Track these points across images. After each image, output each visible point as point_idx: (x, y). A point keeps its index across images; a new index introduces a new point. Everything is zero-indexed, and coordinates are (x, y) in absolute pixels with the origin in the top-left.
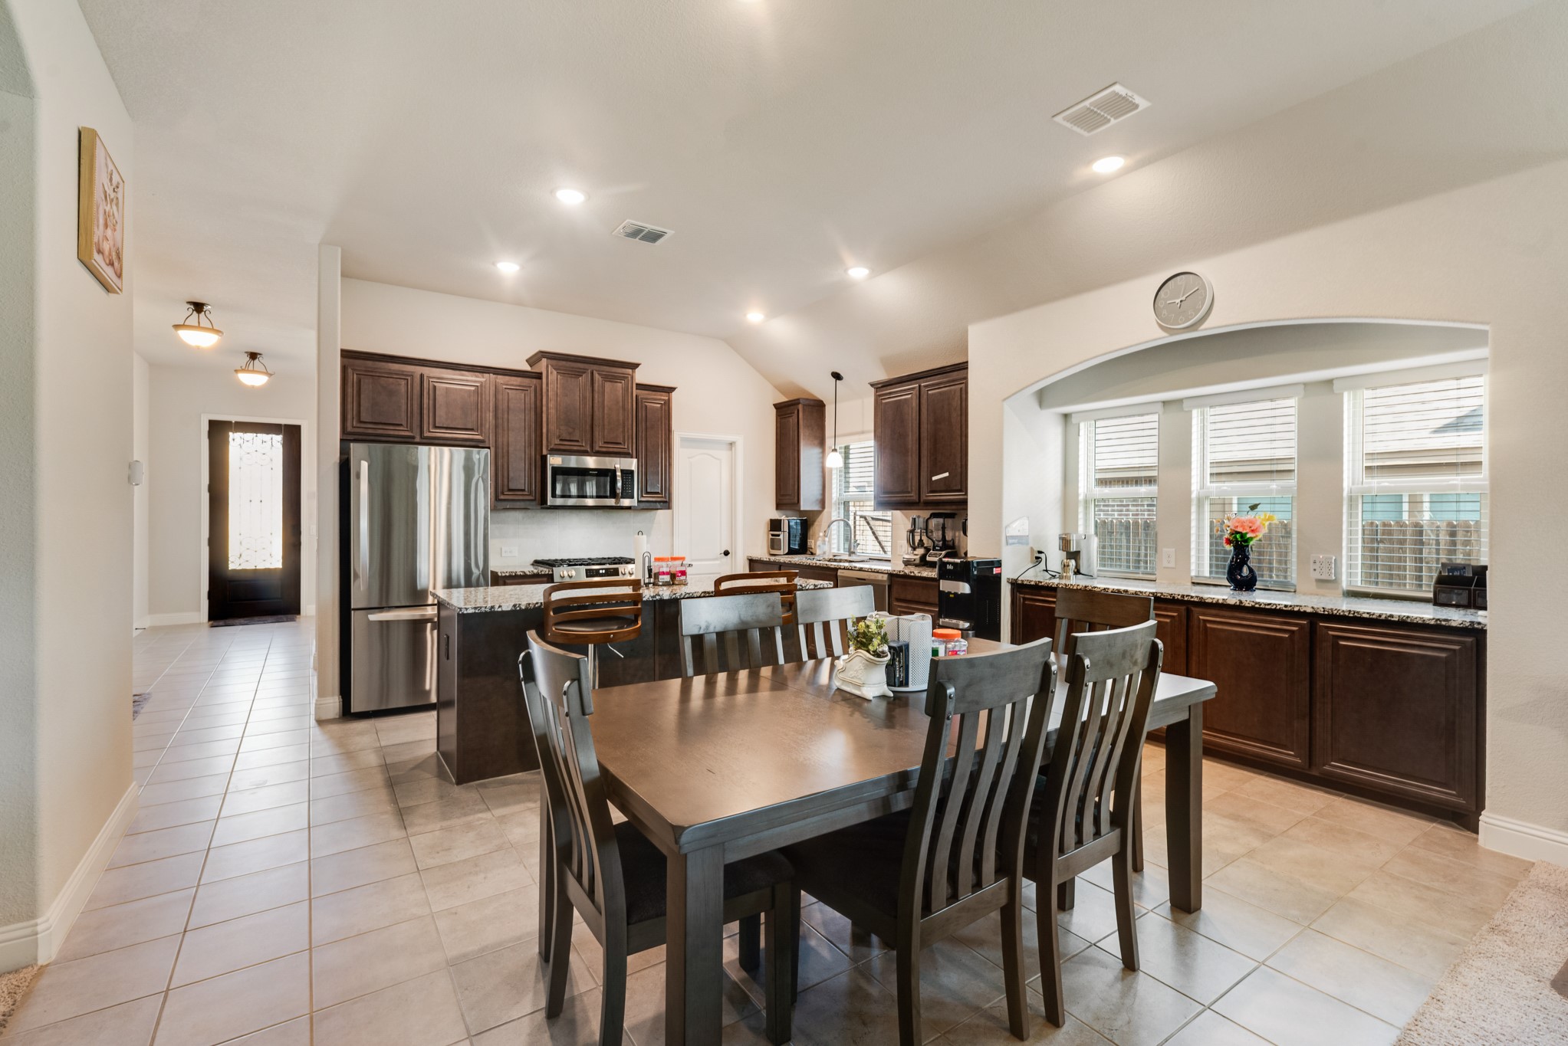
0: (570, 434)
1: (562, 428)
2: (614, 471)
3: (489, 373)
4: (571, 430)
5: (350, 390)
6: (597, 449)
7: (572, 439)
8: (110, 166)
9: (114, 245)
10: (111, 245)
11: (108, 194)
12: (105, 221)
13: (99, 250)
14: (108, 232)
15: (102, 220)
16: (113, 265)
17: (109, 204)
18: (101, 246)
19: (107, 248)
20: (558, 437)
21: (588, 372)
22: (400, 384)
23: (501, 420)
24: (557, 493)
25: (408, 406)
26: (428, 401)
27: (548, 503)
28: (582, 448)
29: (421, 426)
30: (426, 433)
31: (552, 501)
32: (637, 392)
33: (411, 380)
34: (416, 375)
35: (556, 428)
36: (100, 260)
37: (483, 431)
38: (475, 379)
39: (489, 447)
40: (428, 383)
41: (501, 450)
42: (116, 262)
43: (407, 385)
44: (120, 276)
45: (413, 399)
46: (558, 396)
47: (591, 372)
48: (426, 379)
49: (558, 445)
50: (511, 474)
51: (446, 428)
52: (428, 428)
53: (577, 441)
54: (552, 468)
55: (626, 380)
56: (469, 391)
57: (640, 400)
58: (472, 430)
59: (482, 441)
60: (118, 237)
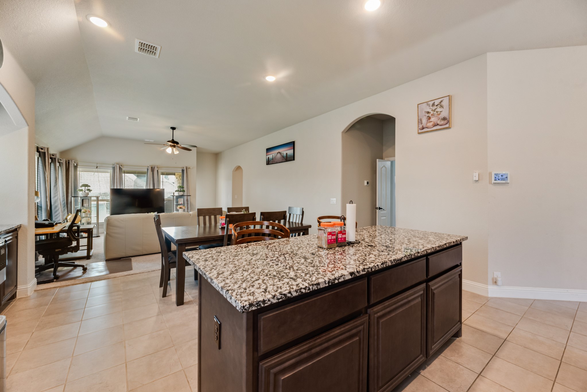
8: (431, 103)
9: (440, 119)
10: (435, 121)
11: (430, 111)
12: (429, 118)
13: (423, 128)
14: (432, 119)
15: (424, 121)
16: (438, 124)
17: (432, 112)
18: (424, 126)
19: (430, 124)
36: (425, 130)
42: (441, 123)
44: (447, 124)
60: (444, 114)
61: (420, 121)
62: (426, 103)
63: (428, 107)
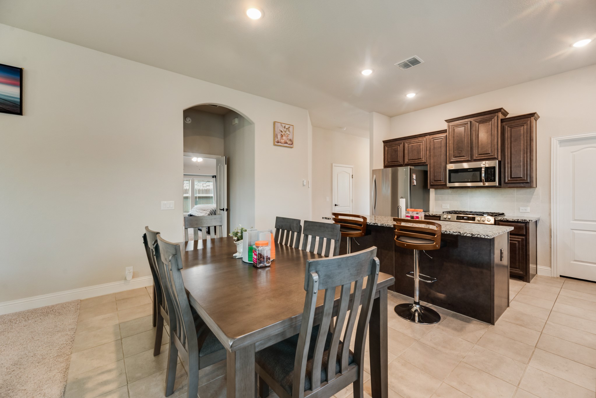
0: (459, 153)
1: (455, 152)
2: (481, 168)
3: (427, 136)
4: (460, 152)
5: (386, 153)
6: (475, 158)
7: (461, 156)
8: (284, 125)
9: (288, 139)
10: (285, 140)
11: (283, 131)
12: (282, 136)
13: (278, 142)
14: (284, 138)
15: (279, 137)
16: (287, 143)
17: (284, 133)
18: (279, 141)
19: (283, 141)
20: (454, 156)
21: (469, 122)
22: (398, 148)
23: (431, 154)
24: (452, 181)
25: (400, 154)
26: (406, 152)
27: (447, 186)
28: (466, 159)
29: (404, 161)
30: (406, 163)
31: (449, 185)
32: (504, 123)
33: (401, 145)
34: (403, 143)
35: (453, 152)
36: (279, 144)
37: (425, 159)
38: (422, 139)
39: (427, 165)
40: (406, 145)
41: (431, 165)
42: (289, 142)
43: (400, 147)
44: (292, 144)
45: (402, 152)
46: (454, 137)
47: (471, 122)
48: (406, 144)
49: (453, 159)
50: (435, 174)
51: (412, 160)
52: (406, 161)
53: (464, 156)
54: (449, 170)
55: (493, 120)
56: (420, 144)
57: (507, 127)
58: (421, 159)
59: (425, 163)
60: (290, 137)
61: (275, 136)
62: (280, 124)
63: (281, 127)
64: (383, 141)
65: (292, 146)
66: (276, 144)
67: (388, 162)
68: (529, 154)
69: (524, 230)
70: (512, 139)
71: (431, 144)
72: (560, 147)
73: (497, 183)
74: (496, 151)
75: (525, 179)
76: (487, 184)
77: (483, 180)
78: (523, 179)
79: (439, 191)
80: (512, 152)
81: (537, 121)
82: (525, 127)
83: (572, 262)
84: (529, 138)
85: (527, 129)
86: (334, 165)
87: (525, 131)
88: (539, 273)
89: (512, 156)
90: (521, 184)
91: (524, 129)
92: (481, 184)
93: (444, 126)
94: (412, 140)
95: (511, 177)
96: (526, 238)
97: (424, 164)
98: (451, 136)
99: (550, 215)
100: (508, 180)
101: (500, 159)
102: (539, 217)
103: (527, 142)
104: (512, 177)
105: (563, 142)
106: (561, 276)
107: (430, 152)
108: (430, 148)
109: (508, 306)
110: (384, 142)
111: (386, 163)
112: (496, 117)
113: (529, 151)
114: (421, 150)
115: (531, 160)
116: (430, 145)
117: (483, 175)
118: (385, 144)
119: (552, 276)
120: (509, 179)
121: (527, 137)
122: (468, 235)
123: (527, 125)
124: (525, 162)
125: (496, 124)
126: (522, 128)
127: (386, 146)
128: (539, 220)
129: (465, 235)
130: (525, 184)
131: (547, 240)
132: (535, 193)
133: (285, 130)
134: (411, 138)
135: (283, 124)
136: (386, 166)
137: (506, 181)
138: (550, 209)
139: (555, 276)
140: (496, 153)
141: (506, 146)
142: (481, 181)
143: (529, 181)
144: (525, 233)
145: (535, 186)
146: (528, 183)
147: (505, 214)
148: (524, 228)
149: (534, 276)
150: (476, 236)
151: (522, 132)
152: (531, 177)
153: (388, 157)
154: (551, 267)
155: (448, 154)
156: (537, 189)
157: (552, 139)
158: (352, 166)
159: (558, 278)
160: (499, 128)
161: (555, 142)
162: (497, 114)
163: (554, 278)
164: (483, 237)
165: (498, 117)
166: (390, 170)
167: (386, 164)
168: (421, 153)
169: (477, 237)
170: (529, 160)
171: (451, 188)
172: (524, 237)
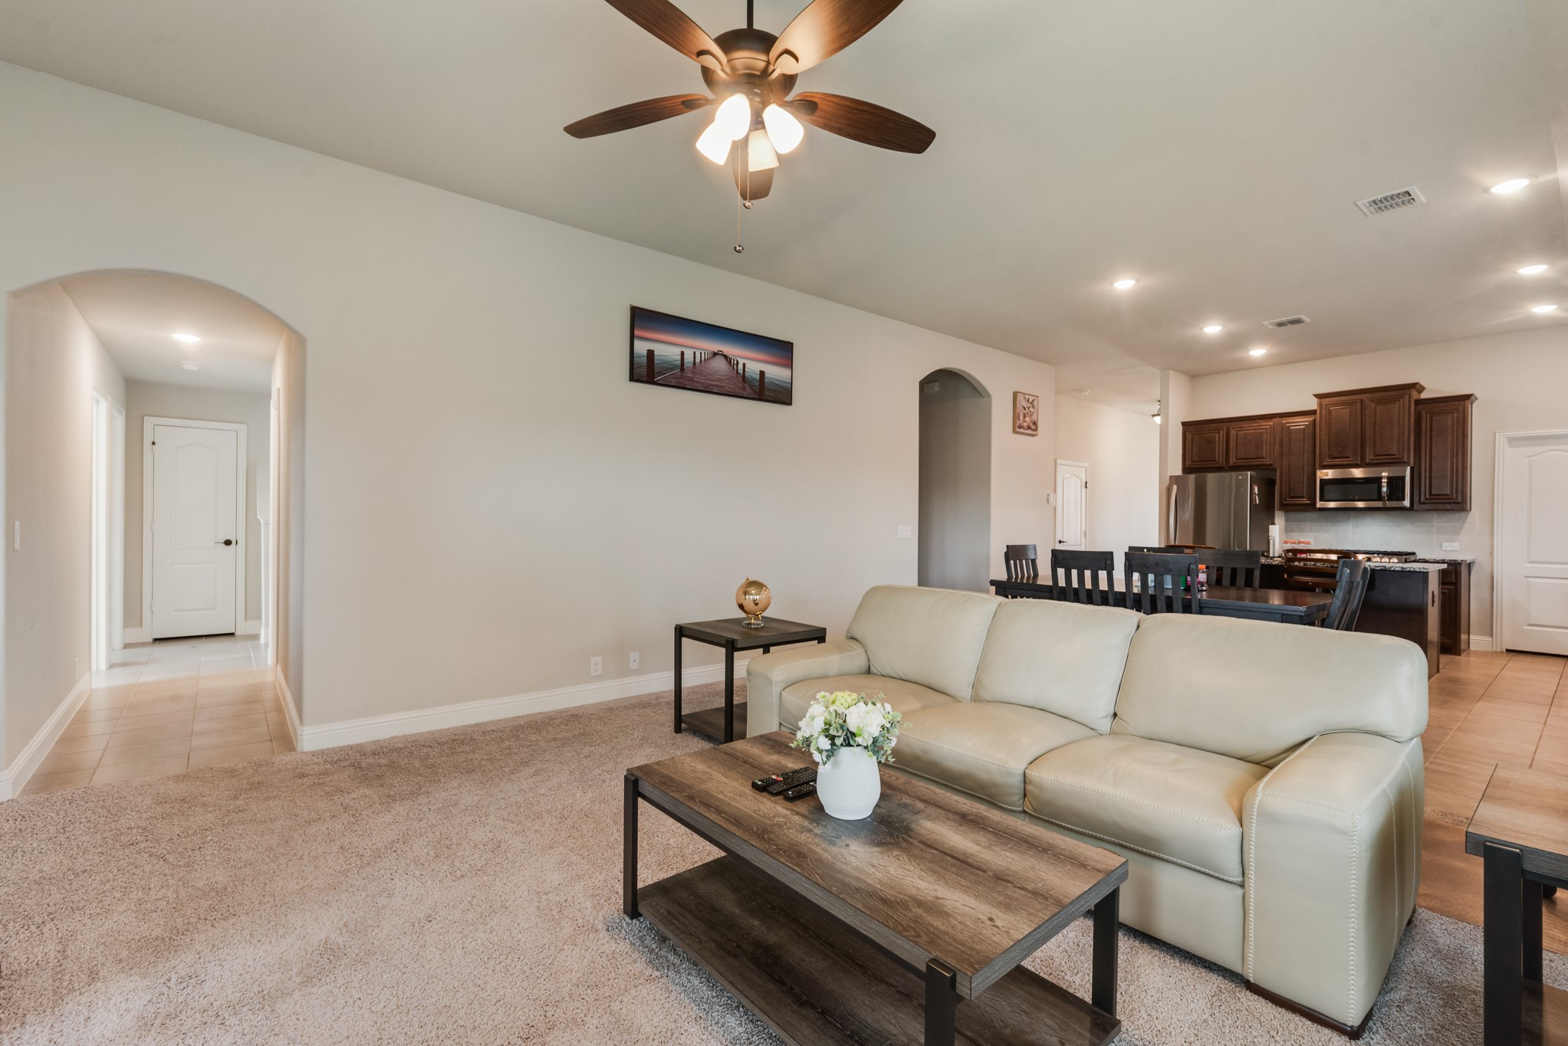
0: (1340, 452)
1: (1332, 449)
2: (1382, 478)
3: (1276, 418)
4: (1340, 449)
5: (1187, 444)
6: (1368, 461)
7: (1344, 456)
9: (1031, 421)
10: (1029, 423)
11: (1025, 407)
12: (1024, 416)
13: (1019, 427)
14: (1026, 419)
15: (1021, 417)
16: (1030, 428)
17: (1027, 410)
18: (1021, 425)
20: (1329, 456)
21: (1359, 401)
22: (1215, 436)
23: (1284, 449)
24: (1325, 499)
25: (1220, 448)
26: (1232, 444)
27: (1318, 506)
28: (1353, 462)
29: (1227, 460)
30: (1231, 464)
31: (1319, 504)
32: (1420, 407)
33: (1221, 432)
34: (1225, 428)
35: (1329, 449)
36: (1021, 430)
37: (1270, 459)
38: (1266, 423)
39: (1276, 469)
40: (1233, 433)
41: (1284, 470)
42: (1033, 427)
43: (1219, 436)
44: (1036, 430)
45: (1223, 444)
46: (1329, 424)
47: (1362, 401)
48: (1232, 430)
49: (1328, 461)
50: (1292, 486)
51: (1244, 459)
52: (1232, 460)
53: (1348, 457)
54: (1321, 480)
55: (1402, 400)
56: (1261, 432)
57: (1424, 413)
58: (1263, 458)
59: (1271, 465)
60: (1034, 417)
61: (1016, 417)
62: (1022, 395)
63: (1024, 400)
64: (1182, 423)
65: (1035, 433)
66: (1018, 430)
67: (1192, 461)
68: (1460, 459)
69: (1454, 576)
70: (1433, 433)
71: (1284, 433)
72: (1509, 447)
73: (1407, 503)
74: (1406, 451)
75: (1454, 497)
76: (1389, 504)
77: (1384, 497)
78: (1451, 497)
79: (1292, 515)
80: (1433, 455)
81: (1474, 405)
82: (1455, 415)
83: (1525, 627)
84: (1460, 433)
85: (1458, 419)
86: (1059, 461)
87: (1455, 420)
88: (1472, 648)
89: (1433, 460)
90: (1447, 505)
91: (1453, 418)
92: (1379, 504)
93: (1313, 404)
94: (1246, 425)
95: (1430, 494)
96: (1456, 589)
97: (1270, 468)
98: (1325, 421)
99: (1492, 554)
100: (1426, 499)
101: (1412, 465)
102: (1474, 558)
103: (1457, 440)
104: (1434, 492)
105: (1514, 441)
106: (1507, 650)
107: (1281, 447)
108: (1282, 440)
109: (1438, 672)
110: (1184, 424)
111: (1188, 462)
112: (1407, 397)
113: (1460, 452)
114: (1264, 443)
115: (1464, 467)
116: (1282, 435)
117: (1384, 489)
118: (1186, 428)
119: (1494, 650)
120: (1427, 496)
121: (1457, 430)
122: (1397, 569)
123: (1458, 412)
124: (1455, 471)
125: (1407, 407)
126: (1450, 417)
127: (1190, 432)
128: (1473, 562)
129: (1392, 569)
130: (1453, 505)
131: (1487, 595)
132: (1468, 520)
133: (1029, 405)
134: (1242, 420)
135: (1027, 397)
136: (1186, 470)
137: (1422, 499)
138: (1493, 546)
139: (1499, 650)
140: (1406, 455)
141: (1423, 443)
142: (1380, 498)
143: (1459, 500)
144: (1454, 581)
145: (1469, 509)
146: (1458, 503)
147: (1417, 554)
148: (1454, 573)
149: (1465, 651)
150: (1408, 569)
151: (1450, 423)
152: (1464, 495)
153: (1192, 452)
154: (1492, 636)
155: (1317, 452)
156: (1471, 513)
157: (1497, 435)
158: (1086, 465)
159: (1503, 652)
160: (1412, 414)
161: (1501, 440)
162: (1408, 391)
163: (1497, 652)
164: (1418, 570)
165: (1410, 396)
166: (1192, 477)
167: (1187, 466)
168: (1264, 448)
169: (1409, 571)
170: (1460, 467)
171: (1322, 509)
172: (1452, 587)
